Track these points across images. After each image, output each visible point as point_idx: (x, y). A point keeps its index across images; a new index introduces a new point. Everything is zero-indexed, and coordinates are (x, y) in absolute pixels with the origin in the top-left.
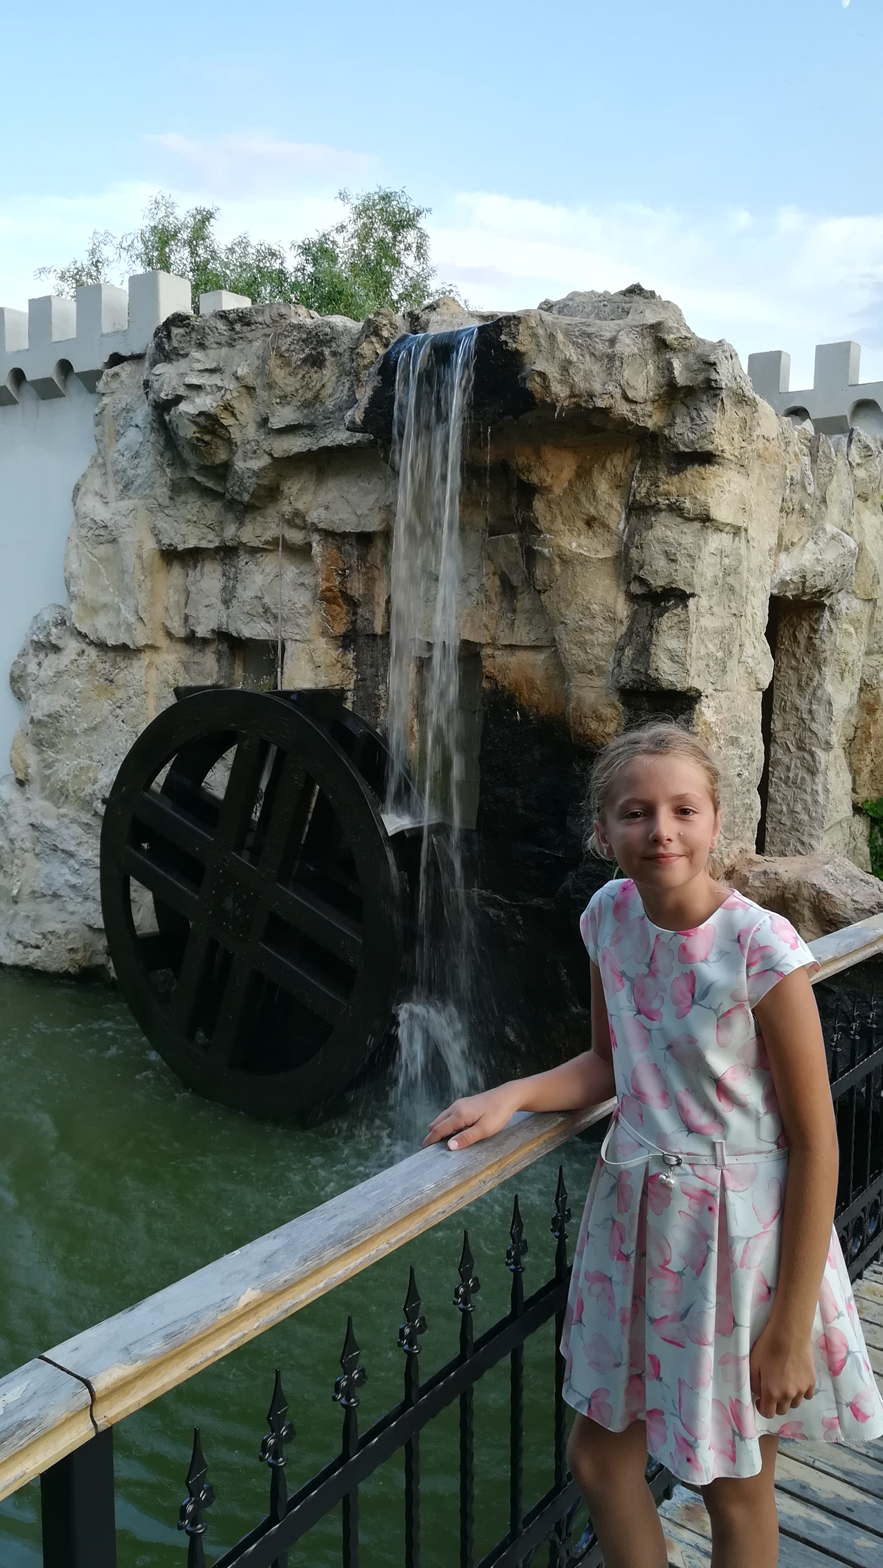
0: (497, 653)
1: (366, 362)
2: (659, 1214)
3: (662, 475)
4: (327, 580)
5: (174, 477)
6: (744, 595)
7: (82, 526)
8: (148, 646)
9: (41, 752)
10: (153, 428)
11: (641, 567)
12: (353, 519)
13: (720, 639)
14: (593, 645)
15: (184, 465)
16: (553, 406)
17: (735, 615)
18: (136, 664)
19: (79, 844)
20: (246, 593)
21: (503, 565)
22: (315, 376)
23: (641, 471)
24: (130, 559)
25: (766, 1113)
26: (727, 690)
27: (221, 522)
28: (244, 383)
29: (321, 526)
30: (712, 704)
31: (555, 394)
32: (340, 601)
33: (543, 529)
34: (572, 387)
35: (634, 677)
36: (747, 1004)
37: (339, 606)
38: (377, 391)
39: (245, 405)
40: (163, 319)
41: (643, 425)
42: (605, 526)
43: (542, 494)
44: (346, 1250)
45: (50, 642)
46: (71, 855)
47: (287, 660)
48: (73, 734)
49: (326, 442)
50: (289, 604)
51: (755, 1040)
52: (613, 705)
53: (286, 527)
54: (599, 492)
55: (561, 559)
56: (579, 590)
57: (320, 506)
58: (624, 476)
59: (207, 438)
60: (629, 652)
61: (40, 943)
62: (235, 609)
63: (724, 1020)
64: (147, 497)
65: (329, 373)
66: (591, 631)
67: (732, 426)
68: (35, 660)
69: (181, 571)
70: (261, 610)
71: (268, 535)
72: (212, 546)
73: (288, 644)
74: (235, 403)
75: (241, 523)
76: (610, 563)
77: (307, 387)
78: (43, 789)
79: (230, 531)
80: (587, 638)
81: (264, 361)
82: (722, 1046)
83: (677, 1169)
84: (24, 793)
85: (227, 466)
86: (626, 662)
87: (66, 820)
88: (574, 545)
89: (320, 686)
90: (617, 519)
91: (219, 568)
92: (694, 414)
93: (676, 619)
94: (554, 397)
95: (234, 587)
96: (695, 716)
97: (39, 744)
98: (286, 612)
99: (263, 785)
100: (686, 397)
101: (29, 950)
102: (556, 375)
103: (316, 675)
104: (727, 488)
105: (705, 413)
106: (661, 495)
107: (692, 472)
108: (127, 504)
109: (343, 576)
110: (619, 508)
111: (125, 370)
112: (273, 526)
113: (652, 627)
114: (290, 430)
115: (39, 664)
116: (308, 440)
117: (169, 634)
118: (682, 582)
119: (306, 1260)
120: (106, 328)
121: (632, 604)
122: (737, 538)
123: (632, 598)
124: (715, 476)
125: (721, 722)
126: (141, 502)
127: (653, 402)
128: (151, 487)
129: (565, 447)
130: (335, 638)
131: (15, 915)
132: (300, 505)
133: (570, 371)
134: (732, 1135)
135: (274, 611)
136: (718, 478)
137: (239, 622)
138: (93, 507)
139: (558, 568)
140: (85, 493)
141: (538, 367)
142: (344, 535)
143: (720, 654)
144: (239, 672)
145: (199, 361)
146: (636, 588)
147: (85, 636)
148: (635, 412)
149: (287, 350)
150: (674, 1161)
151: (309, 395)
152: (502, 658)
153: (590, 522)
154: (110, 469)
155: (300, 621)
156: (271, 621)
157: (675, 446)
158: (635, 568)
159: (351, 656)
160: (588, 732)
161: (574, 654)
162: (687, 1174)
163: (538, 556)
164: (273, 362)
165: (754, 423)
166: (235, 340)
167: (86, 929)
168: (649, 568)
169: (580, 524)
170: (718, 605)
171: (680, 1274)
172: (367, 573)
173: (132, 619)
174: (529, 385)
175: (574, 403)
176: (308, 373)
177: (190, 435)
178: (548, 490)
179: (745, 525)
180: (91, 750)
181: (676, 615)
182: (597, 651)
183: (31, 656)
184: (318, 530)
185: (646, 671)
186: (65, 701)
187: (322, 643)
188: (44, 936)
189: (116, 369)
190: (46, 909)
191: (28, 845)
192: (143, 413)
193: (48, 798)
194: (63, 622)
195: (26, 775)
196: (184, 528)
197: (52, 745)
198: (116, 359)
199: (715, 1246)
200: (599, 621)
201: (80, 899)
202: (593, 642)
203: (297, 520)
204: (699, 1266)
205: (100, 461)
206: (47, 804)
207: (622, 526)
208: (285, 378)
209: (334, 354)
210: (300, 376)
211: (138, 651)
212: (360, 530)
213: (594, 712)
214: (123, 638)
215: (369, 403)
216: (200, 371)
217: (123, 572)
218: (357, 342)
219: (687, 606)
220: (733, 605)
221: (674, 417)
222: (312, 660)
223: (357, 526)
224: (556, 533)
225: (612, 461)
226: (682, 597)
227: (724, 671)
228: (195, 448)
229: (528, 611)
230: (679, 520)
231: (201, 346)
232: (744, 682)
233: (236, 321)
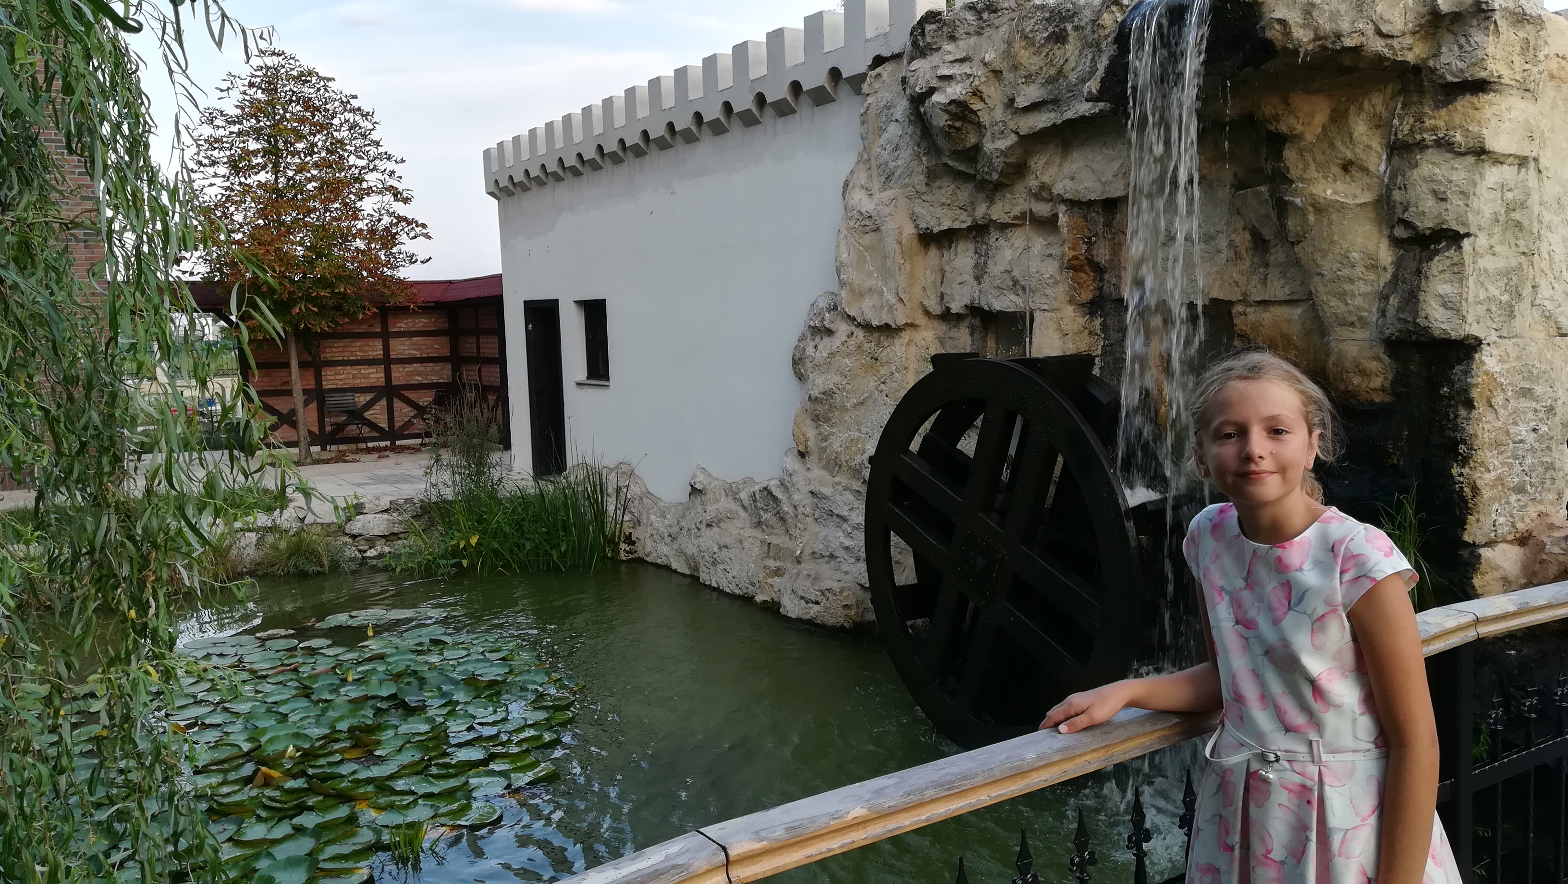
0: (1249, 310)
1: (1107, 32)
2: (1260, 807)
3: (1427, 110)
4: (1073, 248)
5: (930, 165)
6: (1535, 231)
7: (851, 218)
8: (907, 325)
9: (818, 427)
10: (910, 121)
11: (1406, 209)
12: (1099, 186)
13: (1505, 280)
14: (1353, 296)
15: (939, 152)
16: (1296, 52)
17: (1524, 253)
18: (897, 342)
19: (851, 509)
20: (996, 268)
21: (1253, 220)
22: (1058, 52)
23: (1403, 108)
24: (891, 244)
25: (1363, 714)
26: (1516, 336)
27: (973, 203)
28: (991, 68)
29: (1067, 196)
30: (1495, 352)
31: (1298, 39)
32: (1087, 268)
33: (1294, 178)
34: (1316, 30)
35: (1400, 326)
36: (1341, 609)
37: (1086, 273)
38: (1113, 60)
39: (993, 89)
40: (918, 18)
41: (1401, 59)
42: (1364, 170)
43: (1293, 143)
44: (947, 793)
45: (824, 326)
46: (844, 519)
47: (1036, 330)
48: (844, 409)
49: (1070, 115)
50: (1037, 275)
51: (1351, 644)
52: (1377, 358)
53: (1033, 201)
54: (1356, 134)
55: (1315, 208)
56: (1336, 238)
57: (1066, 178)
58: (1384, 115)
59: (958, 124)
60: (1394, 301)
61: (818, 599)
62: (985, 285)
63: (1318, 623)
64: (906, 186)
65: (1072, 48)
66: (1351, 281)
67: (1511, 49)
68: (812, 344)
69: (938, 253)
70: (1011, 283)
71: (1016, 211)
72: (964, 226)
73: (1036, 315)
74: (982, 88)
75: (991, 201)
76: (1371, 208)
77: (1051, 64)
78: (820, 460)
79: (981, 210)
80: (1346, 288)
81: (1010, 44)
82: (1317, 649)
83: (1276, 764)
84: (804, 464)
85: (977, 148)
86: (1391, 312)
87: (840, 488)
88: (1329, 192)
89: (1069, 353)
90: (1377, 161)
91: (971, 247)
92: (1463, 41)
93: (1448, 262)
94: (1296, 42)
95: (985, 263)
96: (1474, 367)
97: (817, 419)
98: (1034, 283)
99: (1012, 450)
100: (1452, 23)
101: (811, 605)
102: (1297, 20)
103: (1064, 343)
104: (1506, 115)
105: (1476, 39)
106: (1426, 131)
107: (1463, 103)
108: (888, 194)
109: (1090, 244)
110: (1379, 149)
111: (886, 70)
112: (1021, 201)
113: (1420, 272)
114: (1035, 107)
115: (816, 347)
116: (1052, 115)
117: (927, 313)
118: (1454, 222)
119: (909, 795)
120: (870, 33)
121: (1397, 250)
122: (1523, 170)
123: (1396, 242)
124: (1491, 104)
125: (1508, 372)
126: (901, 191)
127: (1414, 33)
128: (910, 176)
129: (1317, 92)
130: (1083, 305)
131: (798, 574)
132: (1046, 179)
133: (1314, 14)
134: (1328, 734)
135: (1023, 283)
136: (1496, 107)
137: (990, 297)
138: (861, 201)
139: (1311, 218)
140: (853, 188)
141: (1277, 15)
142: (1090, 203)
143: (1505, 298)
144: (991, 343)
145: (950, 53)
146: (1400, 232)
147: (854, 319)
148: (1391, 47)
149: (1031, 31)
150: (1272, 757)
151: (1053, 71)
152: (1254, 315)
153: (1346, 167)
154: (874, 163)
155: (1048, 291)
156: (1020, 293)
157: (1442, 77)
158: (1399, 210)
159: (1098, 322)
160: (1350, 388)
161: (1333, 306)
162: (1286, 770)
163: (1290, 207)
164: (1019, 44)
165: (1541, 42)
166: (983, 28)
167: (858, 587)
168: (1414, 209)
169: (1336, 170)
170: (1502, 243)
171: (1282, 863)
172: (1114, 238)
173: (893, 300)
174: (1269, 34)
175: (1320, 46)
176: (1051, 50)
177: (942, 123)
178: (1299, 137)
179: (1534, 154)
180: (859, 424)
181: (1448, 257)
182: (1358, 301)
183: (808, 340)
184: (1064, 201)
185: (1415, 319)
186: (837, 379)
187: (1069, 311)
188: (823, 593)
189: (879, 70)
190: (825, 568)
191: (808, 510)
192: (902, 107)
193: (824, 468)
194: (835, 308)
195: (806, 447)
196: (939, 212)
197: (827, 420)
198: (879, 61)
199: (1313, 836)
200: (1359, 270)
201: (853, 560)
202: (1353, 292)
203: (1044, 193)
204: (1298, 854)
205: (866, 156)
206: (824, 473)
207: (1382, 168)
208: (1029, 58)
209: (1076, 28)
210: (1044, 54)
211: (900, 329)
212: (1105, 196)
213: (1357, 366)
214: (886, 319)
215: (1106, 73)
216: (951, 62)
217: (885, 258)
218: (1099, 14)
219: (1461, 248)
220: (1521, 243)
221: (1440, 47)
222: (1059, 328)
223: (1102, 193)
224: (1309, 181)
225: (1370, 100)
226: (1455, 238)
227: (1511, 315)
228: (948, 135)
229: (1281, 265)
230: (1449, 155)
231: (952, 38)
232: (1541, 328)
233: (983, 10)
